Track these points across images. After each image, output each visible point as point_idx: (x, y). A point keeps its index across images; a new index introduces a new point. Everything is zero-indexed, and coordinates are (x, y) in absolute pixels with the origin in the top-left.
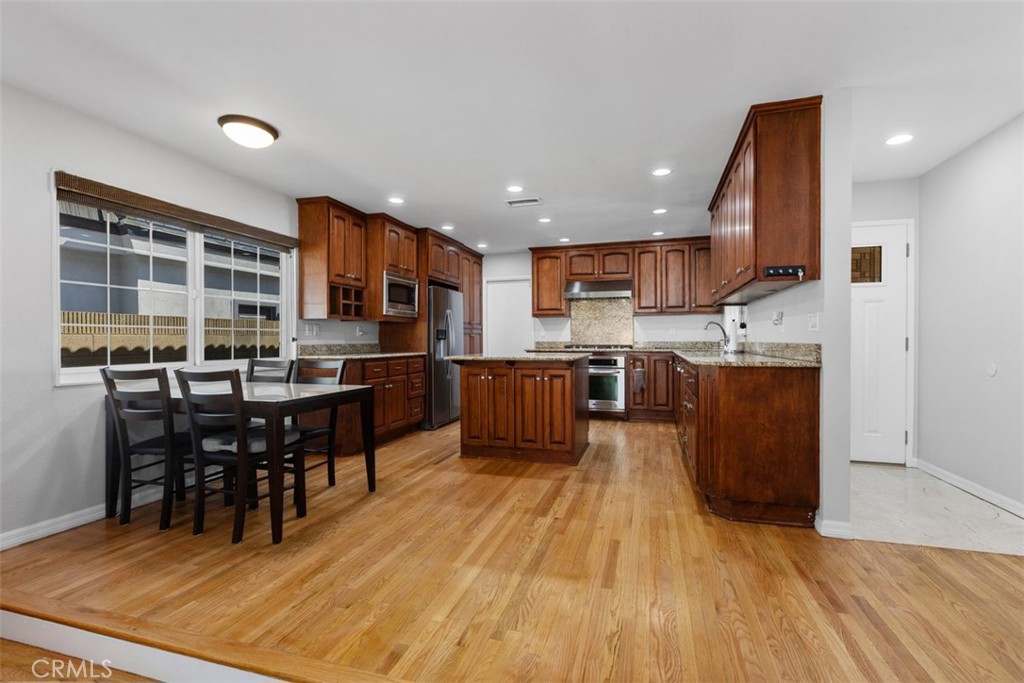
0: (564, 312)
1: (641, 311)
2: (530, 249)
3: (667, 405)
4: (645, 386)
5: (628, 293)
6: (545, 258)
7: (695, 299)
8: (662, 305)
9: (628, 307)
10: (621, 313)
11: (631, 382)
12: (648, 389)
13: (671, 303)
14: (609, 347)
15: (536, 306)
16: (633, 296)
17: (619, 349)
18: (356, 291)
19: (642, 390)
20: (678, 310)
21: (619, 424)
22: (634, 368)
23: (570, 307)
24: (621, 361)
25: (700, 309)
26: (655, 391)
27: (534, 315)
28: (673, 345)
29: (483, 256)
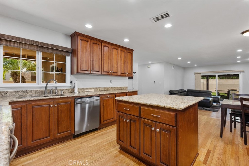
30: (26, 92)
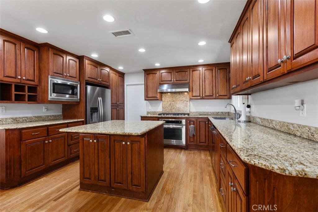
0: (158, 98)
1: (193, 98)
2: (143, 70)
3: (205, 142)
4: (195, 134)
5: (187, 90)
6: (150, 74)
7: (218, 92)
8: (202, 95)
9: (187, 96)
10: (184, 99)
11: (188, 132)
12: (197, 135)
13: (206, 95)
14: (178, 114)
15: (146, 95)
16: (189, 91)
17: (183, 116)
18: (28, 87)
19: (194, 135)
20: (210, 97)
21: (183, 152)
22: (190, 125)
23: (162, 96)
24: (184, 121)
25: (220, 97)
26: (200, 135)
27: (145, 100)
28: (208, 114)
29: (124, 74)
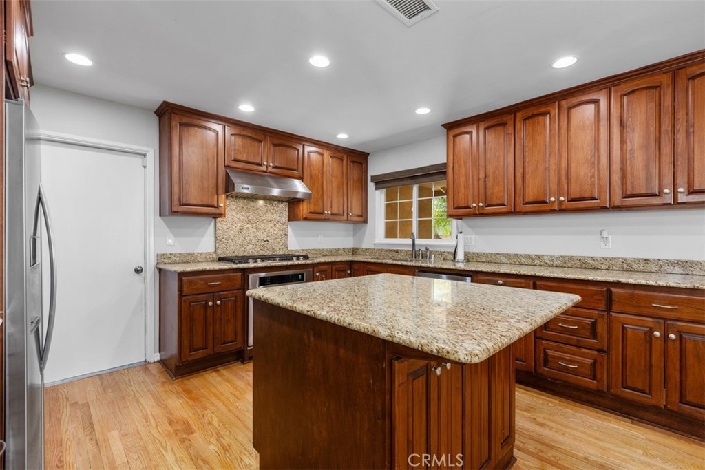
0: (223, 210)
1: (311, 217)
6: (194, 126)
8: (327, 211)
9: (282, 211)
13: (333, 211)
20: (339, 217)
25: (354, 218)
27: (173, 212)
30: (397, 251)
